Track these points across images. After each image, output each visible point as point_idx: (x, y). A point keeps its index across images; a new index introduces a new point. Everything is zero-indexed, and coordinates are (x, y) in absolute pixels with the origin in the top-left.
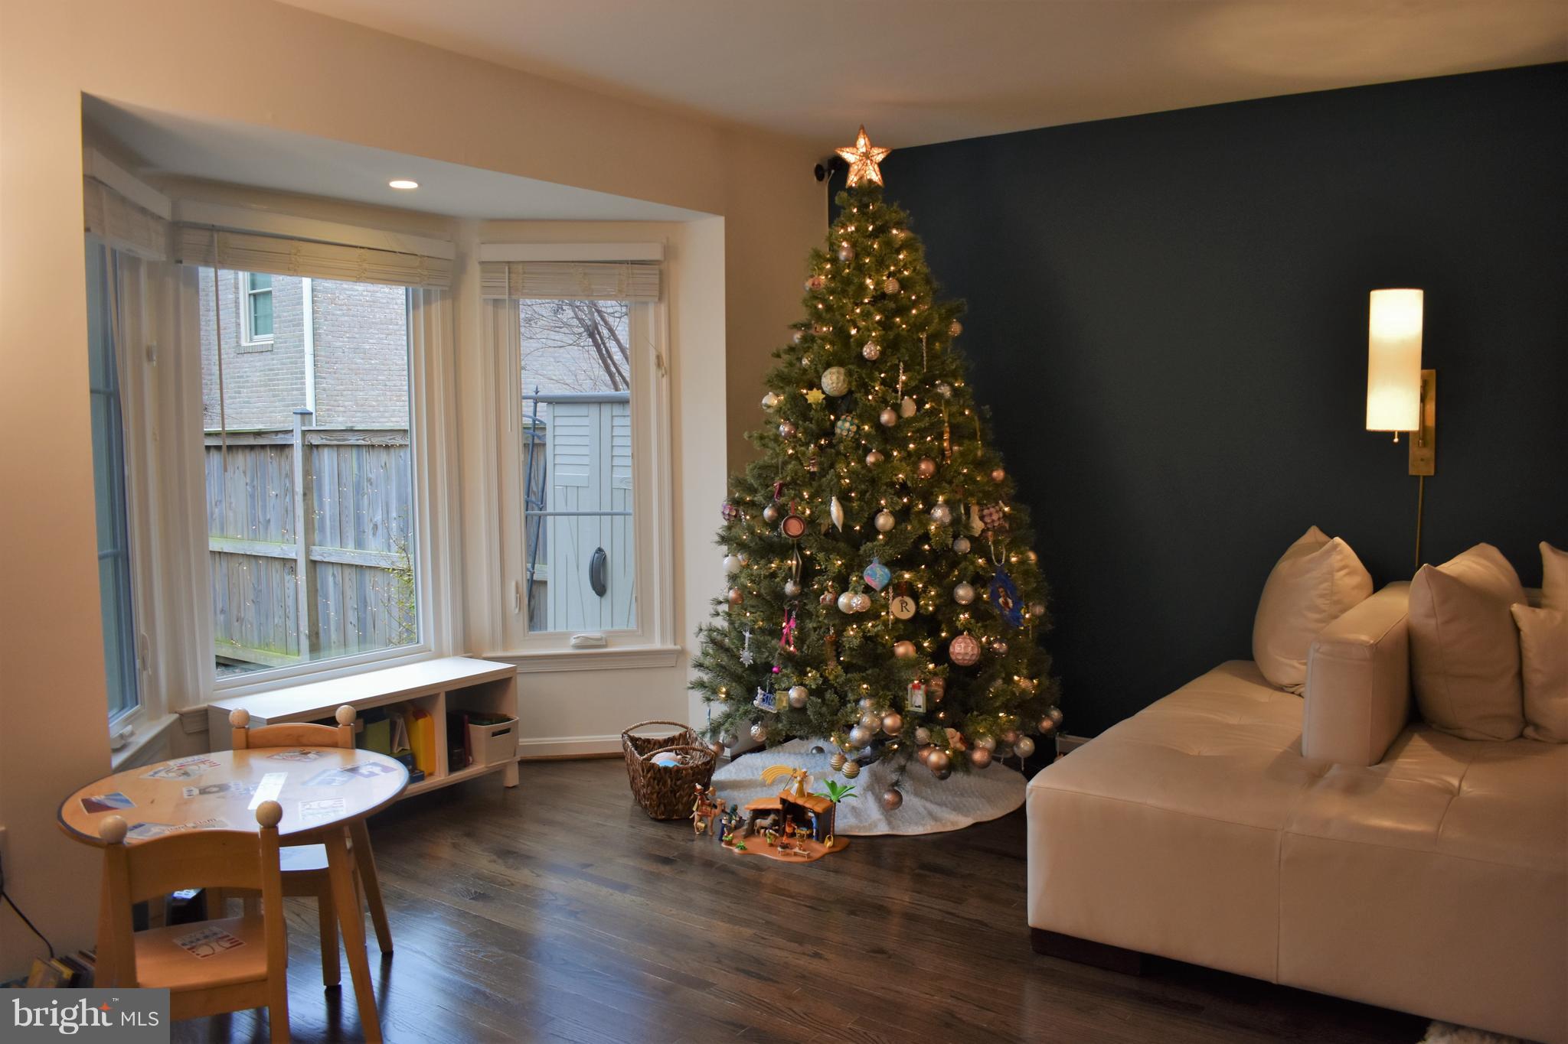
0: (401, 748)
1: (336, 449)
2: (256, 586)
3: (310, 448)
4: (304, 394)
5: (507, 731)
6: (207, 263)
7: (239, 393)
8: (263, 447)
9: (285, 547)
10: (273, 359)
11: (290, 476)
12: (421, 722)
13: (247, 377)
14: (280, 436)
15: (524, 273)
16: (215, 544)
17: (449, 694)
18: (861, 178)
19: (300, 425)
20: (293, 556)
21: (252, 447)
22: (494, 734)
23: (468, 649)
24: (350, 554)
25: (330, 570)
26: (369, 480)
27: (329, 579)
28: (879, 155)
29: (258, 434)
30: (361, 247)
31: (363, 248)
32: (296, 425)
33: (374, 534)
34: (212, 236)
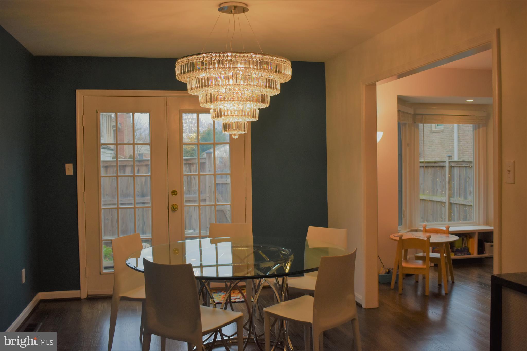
0: (465, 246)
1: (459, 167)
2: (433, 210)
3: (451, 167)
4: (454, 147)
6: (421, 123)
7: (431, 147)
8: (437, 166)
9: (442, 198)
10: (443, 135)
11: (445, 176)
12: (471, 240)
13: (434, 141)
14: (442, 163)
16: (422, 197)
17: (478, 233)
19: (448, 160)
20: (444, 201)
21: (433, 166)
22: (491, 246)
23: (487, 224)
24: (461, 201)
25: (456, 206)
26: (469, 177)
27: (455, 209)
29: (435, 162)
30: (460, 115)
31: (461, 115)
32: (447, 160)
33: (470, 195)
34: (423, 116)
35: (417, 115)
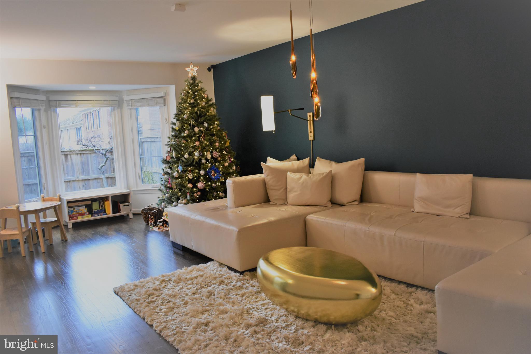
0: (102, 208)
5: (128, 205)
12: (106, 202)
15: (134, 102)
17: (112, 196)
18: (192, 75)
22: (124, 206)
23: (128, 188)
28: (196, 69)
34: (57, 102)
35: (51, 101)
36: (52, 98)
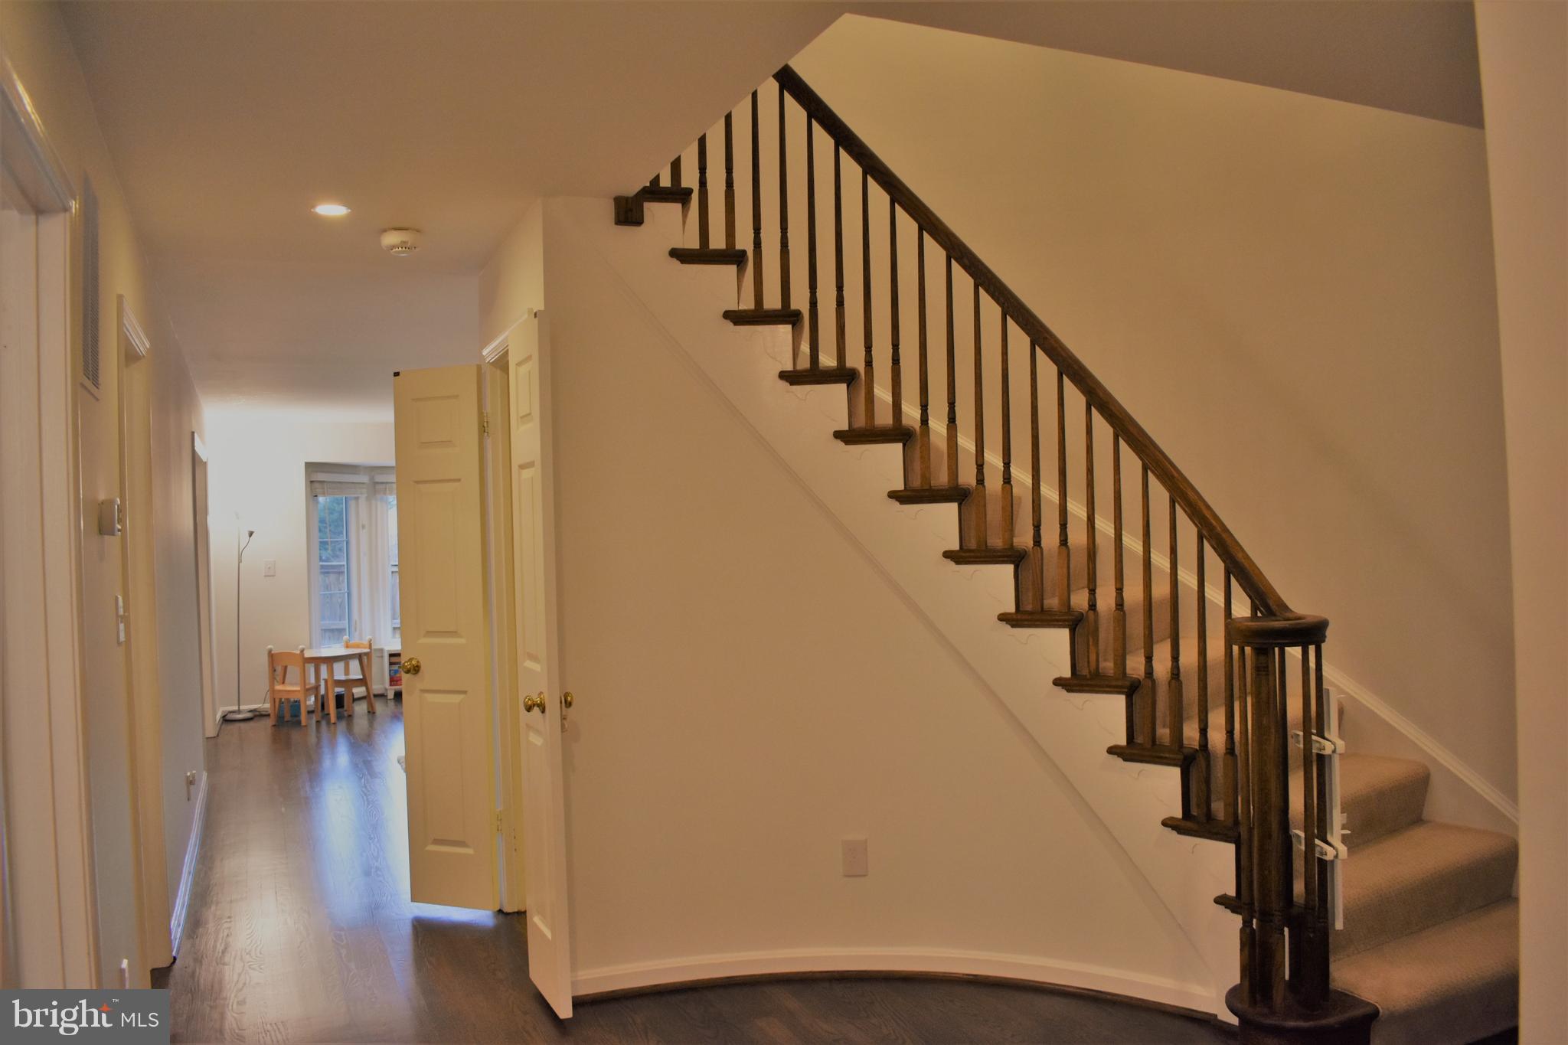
35: (377, 483)
36: (379, 478)
